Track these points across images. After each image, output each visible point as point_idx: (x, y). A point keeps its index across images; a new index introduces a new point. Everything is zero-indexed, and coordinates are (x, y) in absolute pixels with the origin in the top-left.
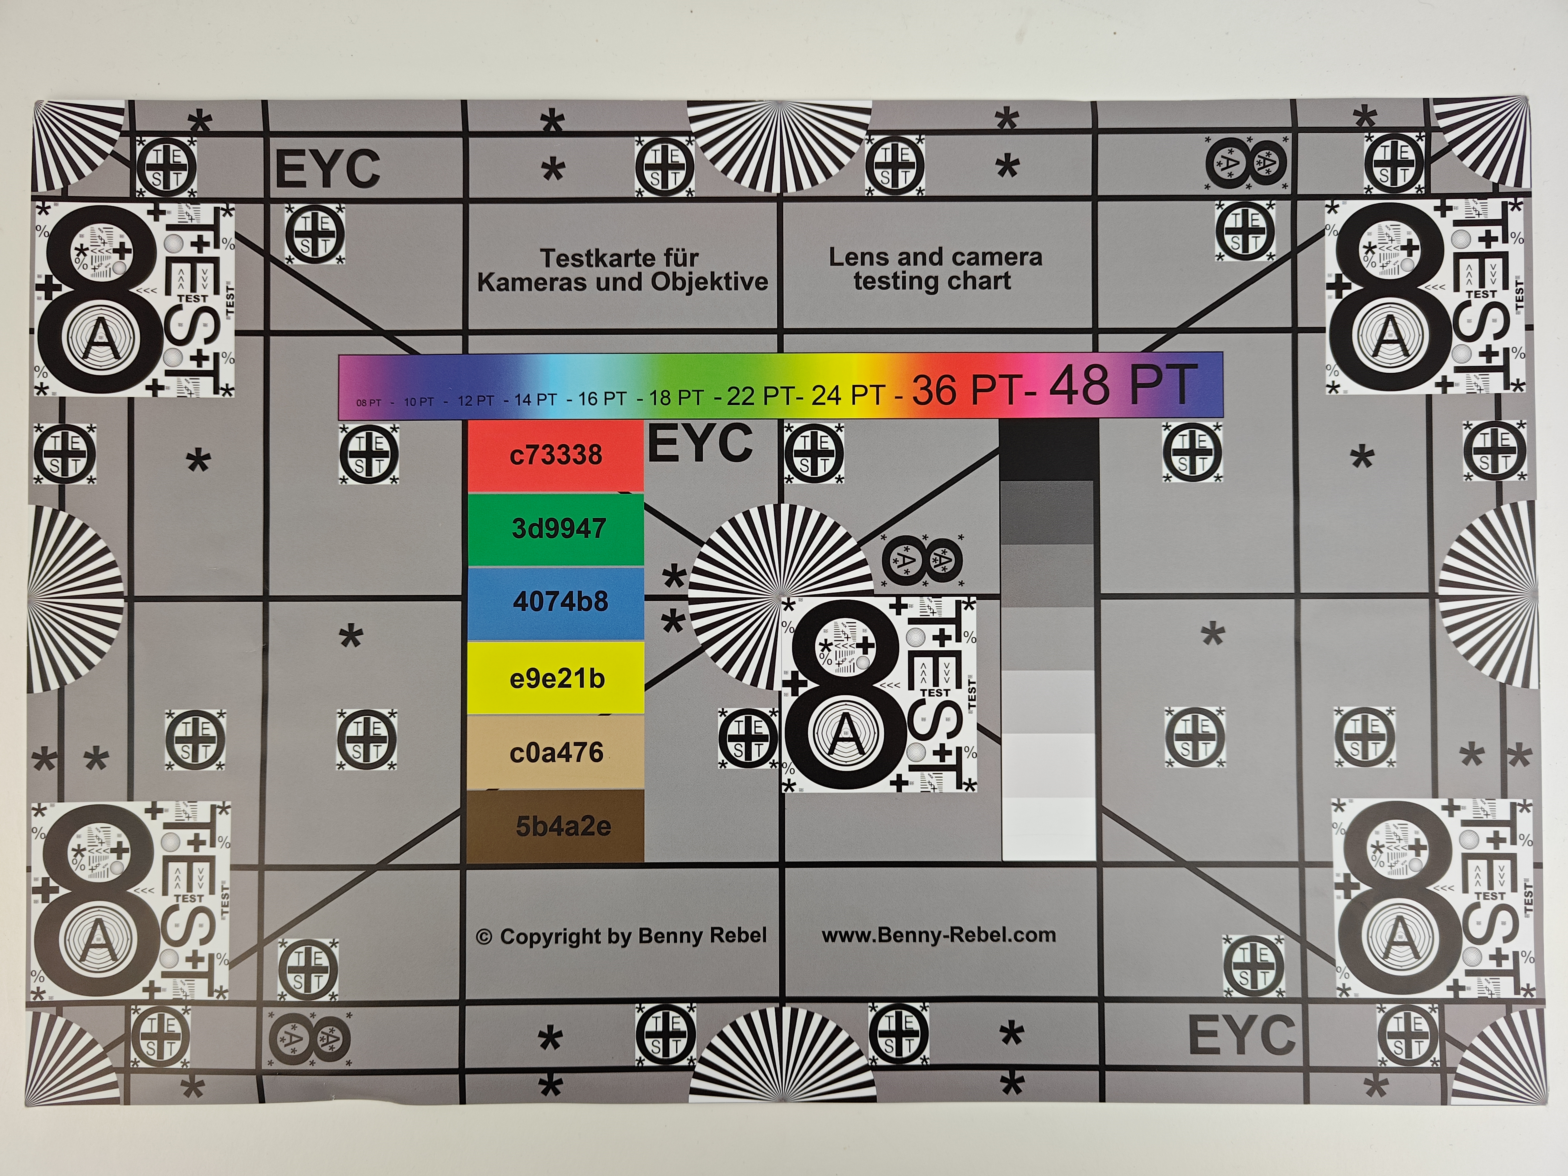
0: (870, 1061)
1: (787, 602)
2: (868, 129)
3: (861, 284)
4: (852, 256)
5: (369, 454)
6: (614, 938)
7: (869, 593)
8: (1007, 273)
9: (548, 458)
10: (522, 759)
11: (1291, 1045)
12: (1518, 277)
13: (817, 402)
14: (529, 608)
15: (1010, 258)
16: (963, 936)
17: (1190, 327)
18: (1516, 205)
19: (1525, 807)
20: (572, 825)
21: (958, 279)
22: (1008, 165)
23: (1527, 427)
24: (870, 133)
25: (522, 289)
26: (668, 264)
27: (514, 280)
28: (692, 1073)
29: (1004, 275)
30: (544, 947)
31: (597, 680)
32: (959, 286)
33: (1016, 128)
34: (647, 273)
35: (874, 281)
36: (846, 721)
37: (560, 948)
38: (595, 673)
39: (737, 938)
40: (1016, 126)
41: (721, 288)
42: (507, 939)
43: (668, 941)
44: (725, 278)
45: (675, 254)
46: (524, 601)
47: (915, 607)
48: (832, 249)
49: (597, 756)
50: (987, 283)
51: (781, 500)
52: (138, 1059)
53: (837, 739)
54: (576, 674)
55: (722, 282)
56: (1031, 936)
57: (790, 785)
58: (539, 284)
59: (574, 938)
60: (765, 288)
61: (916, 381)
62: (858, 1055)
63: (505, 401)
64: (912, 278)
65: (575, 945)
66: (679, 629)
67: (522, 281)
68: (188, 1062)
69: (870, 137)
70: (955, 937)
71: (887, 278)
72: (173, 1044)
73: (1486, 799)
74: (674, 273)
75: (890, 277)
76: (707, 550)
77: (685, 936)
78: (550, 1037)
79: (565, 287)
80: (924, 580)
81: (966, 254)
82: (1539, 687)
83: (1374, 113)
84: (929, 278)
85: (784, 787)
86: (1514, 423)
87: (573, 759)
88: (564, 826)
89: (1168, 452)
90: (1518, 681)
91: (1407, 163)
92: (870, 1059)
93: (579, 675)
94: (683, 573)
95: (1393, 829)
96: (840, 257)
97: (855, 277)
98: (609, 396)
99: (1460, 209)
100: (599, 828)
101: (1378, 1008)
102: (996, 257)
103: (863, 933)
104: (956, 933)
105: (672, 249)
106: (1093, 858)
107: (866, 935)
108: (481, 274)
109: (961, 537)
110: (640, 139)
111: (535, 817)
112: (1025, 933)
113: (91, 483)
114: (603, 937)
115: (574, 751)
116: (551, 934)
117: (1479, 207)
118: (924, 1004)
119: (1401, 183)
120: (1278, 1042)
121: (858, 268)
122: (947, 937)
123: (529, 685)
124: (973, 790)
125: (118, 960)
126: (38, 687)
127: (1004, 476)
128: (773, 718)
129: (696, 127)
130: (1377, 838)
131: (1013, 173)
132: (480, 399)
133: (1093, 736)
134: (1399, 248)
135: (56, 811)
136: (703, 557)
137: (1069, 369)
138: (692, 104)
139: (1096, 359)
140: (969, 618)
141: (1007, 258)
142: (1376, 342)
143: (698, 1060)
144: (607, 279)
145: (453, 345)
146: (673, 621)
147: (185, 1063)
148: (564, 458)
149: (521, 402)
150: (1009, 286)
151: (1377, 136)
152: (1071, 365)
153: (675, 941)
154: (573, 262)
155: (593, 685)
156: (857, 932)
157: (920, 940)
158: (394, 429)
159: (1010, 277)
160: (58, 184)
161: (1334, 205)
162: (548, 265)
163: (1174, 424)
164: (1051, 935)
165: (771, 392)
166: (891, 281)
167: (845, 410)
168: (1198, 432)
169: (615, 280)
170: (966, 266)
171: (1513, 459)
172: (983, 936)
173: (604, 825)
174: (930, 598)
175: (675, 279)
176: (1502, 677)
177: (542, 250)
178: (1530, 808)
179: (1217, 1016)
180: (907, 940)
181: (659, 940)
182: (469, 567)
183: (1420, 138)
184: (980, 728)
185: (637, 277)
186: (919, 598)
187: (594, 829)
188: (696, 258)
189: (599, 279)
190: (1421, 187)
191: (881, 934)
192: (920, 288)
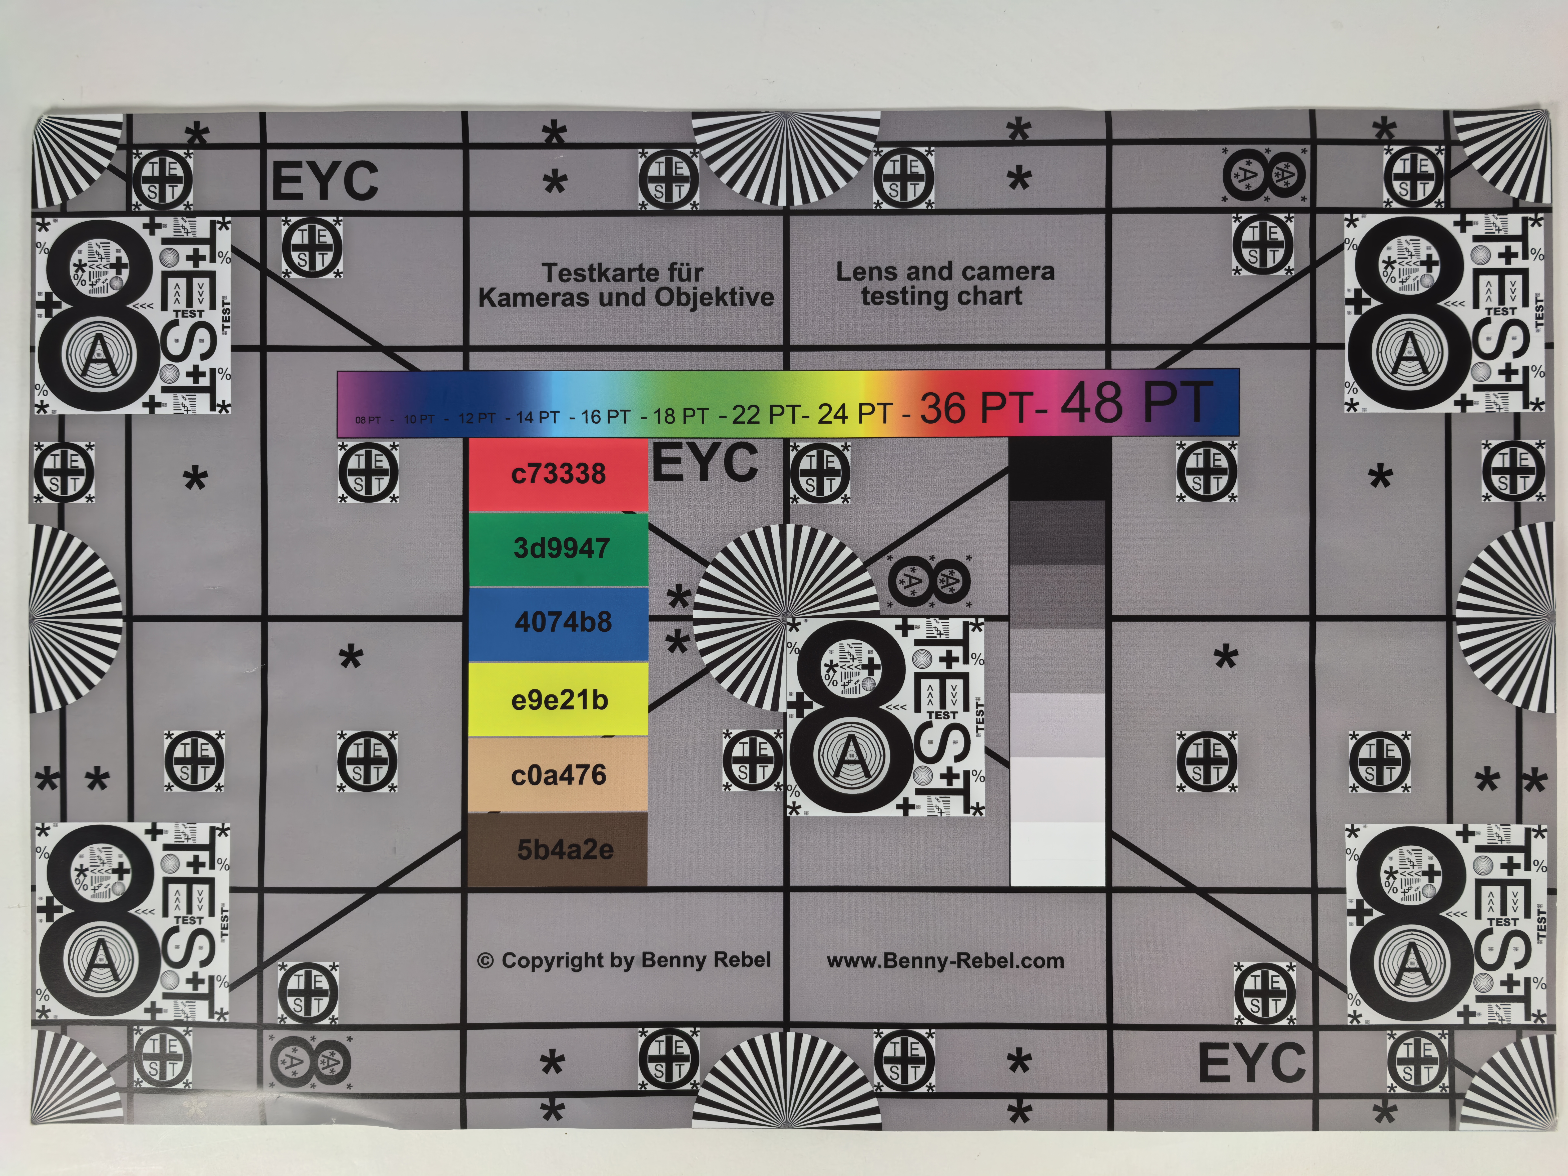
0: (875, 1088)
1: (792, 622)
2: (877, 141)
3: (869, 299)
4: (860, 271)
5: (369, 472)
6: (617, 962)
7: (875, 614)
8: (1018, 288)
9: (551, 477)
10: (523, 782)
11: (1301, 1073)
12: (1537, 294)
13: (824, 420)
14: (531, 629)
15: (1021, 273)
16: (970, 962)
17: (1206, 343)
18: (1536, 221)
19: (1540, 832)
20: (574, 848)
21: (968, 293)
22: (1019, 178)
23: (1546, 447)
24: (878, 145)
25: (523, 304)
26: (672, 279)
27: (515, 295)
28: (695, 1097)
29: (1014, 290)
30: (546, 971)
31: (601, 702)
32: (968, 302)
33: (1028, 139)
34: (651, 288)
35: (882, 296)
36: (852, 743)
37: (562, 973)
38: (598, 694)
39: (741, 963)
40: (1028, 137)
41: (726, 304)
42: (509, 962)
43: (672, 965)
44: (730, 294)
45: (679, 269)
46: (526, 621)
47: (922, 628)
48: (840, 264)
49: (599, 778)
50: (998, 298)
51: (787, 520)
52: (141, 1079)
53: (842, 761)
54: (579, 695)
55: (728, 298)
56: (1039, 962)
57: (795, 808)
58: (541, 300)
59: (576, 962)
60: (771, 304)
61: (924, 398)
62: (862, 1081)
63: (507, 419)
64: (921, 294)
65: (577, 969)
66: (683, 649)
67: (523, 296)
68: (190, 1083)
69: (878, 149)
70: (962, 963)
71: (896, 293)
72: (175, 1065)
73: (1501, 825)
74: (679, 289)
75: (899, 292)
76: (711, 570)
77: (689, 960)
78: (552, 1062)
79: (568, 302)
80: (931, 601)
81: (976, 268)
82: (1556, 712)
83: (1394, 125)
84: (938, 293)
85: (789, 810)
86: (1533, 443)
87: (576, 782)
88: (566, 849)
89: (1182, 471)
90: (1534, 705)
91: (1426, 177)
92: (875, 1086)
93: (582, 697)
94: (688, 593)
95: (1407, 855)
96: (847, 272)
97: (862, 292)
98: (613, 414)
99: (1480, 224)
100: (602, 851)
101: (1388, 1034)
102: (1007, 272)
103: (869, 958)
104: (963, 959)
105: (676, 264)
106: (1102, 883)
107: (872, 960)
108: (482, 290)
109: (969, 558)
110: (643, 151)
111: (537, 841)
112: (1033, 959)
113: (90, 502)
114: (607, 961)
115: (577, 773)
116: (553, 958)
117: (1499, 223)
118: (930, 1031)
119: (1420, 197)
120: (1288, 1070)
121: (866, 282)
122: (954, 963)
123: (531, 707)
124: (981, 814)
125: (120, 980)
126: (40, 707)
127: (1014, 495)
128: (778, 739)
129: (700, 139)
130: (1391, 863)
131: (1025, 186)
132: (482, 416)
133: (1102, 761)
134: (1418, 263)
135: (59, 831)
136: (708, 577)
137: (1081, 387)
138: (697, 115)
139: (1108, 376)
140: (977, 641)
141: (1018, 273)
142: (1395, 359)
143: (701, 1084)
144: (610, 294)
145: (453, 362)
146: (677, 642)
147: (187, 1084)
148: (567, 477)
149: (523, 419)
150: (1020, 301)
151: (1396, 148)
152: (1084, 382)
153: (679, 965)
154: (575, 277)
155: (596, 706)
156: (862, 958)
157: (927, 966)
158: (394, 447)
159: (1021, 292)
160: (57, 200)
161: (1354, 218)
162: (550, 280)
163: (1189, 443)
164: (1059, 962)
165: (777, 410)
166: (900, 296)
167: (853, 429)
168: (1213, 451)
169: (618, 295)
170: (976, 281)
171: (1531, 480)
172: (990, 962)
173: (606, 848)
174: (937, 619)
175: (679, 294)
176: (1518, 701)
177: (544, 265)
178: (1545, 834)
179: (1227, 1044)
180: (913, 966)
181: (663, 964)
182: (471, 587)
183: (1440, 151)
184: (988, 752)
185: (640, 291)
186: (925, 619)
187: (596, 852)
188: (700, 273)
189: (601, 295)
190: (1441, 201)
191: (886, 960)
192: (929, 303)
